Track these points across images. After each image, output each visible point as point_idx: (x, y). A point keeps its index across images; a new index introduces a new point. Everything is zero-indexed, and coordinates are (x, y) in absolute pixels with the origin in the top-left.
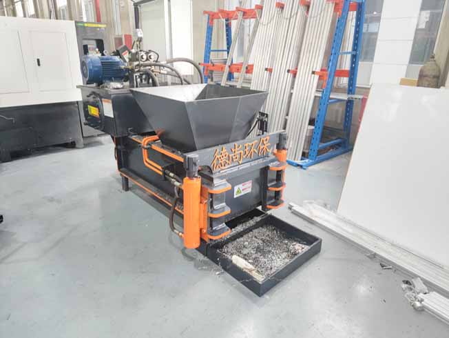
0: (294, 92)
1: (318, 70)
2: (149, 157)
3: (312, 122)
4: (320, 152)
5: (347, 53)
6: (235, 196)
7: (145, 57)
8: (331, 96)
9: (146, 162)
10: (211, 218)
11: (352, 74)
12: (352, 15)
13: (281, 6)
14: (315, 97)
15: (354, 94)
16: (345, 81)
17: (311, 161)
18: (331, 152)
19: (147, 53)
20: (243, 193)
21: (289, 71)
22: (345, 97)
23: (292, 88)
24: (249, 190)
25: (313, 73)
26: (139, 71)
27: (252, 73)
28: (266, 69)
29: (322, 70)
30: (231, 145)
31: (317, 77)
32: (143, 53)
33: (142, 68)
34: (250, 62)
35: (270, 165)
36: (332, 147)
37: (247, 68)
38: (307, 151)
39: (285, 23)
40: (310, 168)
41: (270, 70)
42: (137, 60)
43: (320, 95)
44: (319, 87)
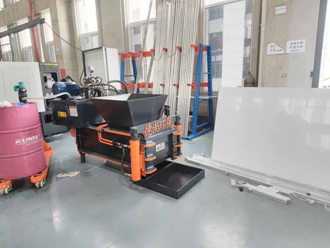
0: (179, 97)
1: (191, 83)
2: (102, 137)
3: (191, 114)
4: (198, 130)
5: (205, 73)
6: (157, 151)
7: (95, 81)
8: (200, 98)
9: (101, 140)
10: (146, 162)
11: (209, 85)
12: (205, 53)
13: (166, 50)
14: (191, 99)
15: (212, 95)
16: (206, 89)
17: (193, 136)
18: (204, 130)
19: (96, 79)
20: (161, 149)
21: (174, 85)
22: (207, 97)
23: (177, 95)
24: (164, 148)
25: (188, 85)
26: (91, 89)
27: (152, 87)
28: (161, 85)
29: (193, 83)
30: (153, 122)
31: (190, 87)
32: (93, 79)
33: (93, 87)
34: (150, 82)
35: (173, 133)
36: (204, 127)
37: (149, 85)
38: (190, 130)
39: (169, 59)
40: (194, 140)
41: (163, 85)
42: (90, 83)
43: (194, 97)
44: (193, 93)
